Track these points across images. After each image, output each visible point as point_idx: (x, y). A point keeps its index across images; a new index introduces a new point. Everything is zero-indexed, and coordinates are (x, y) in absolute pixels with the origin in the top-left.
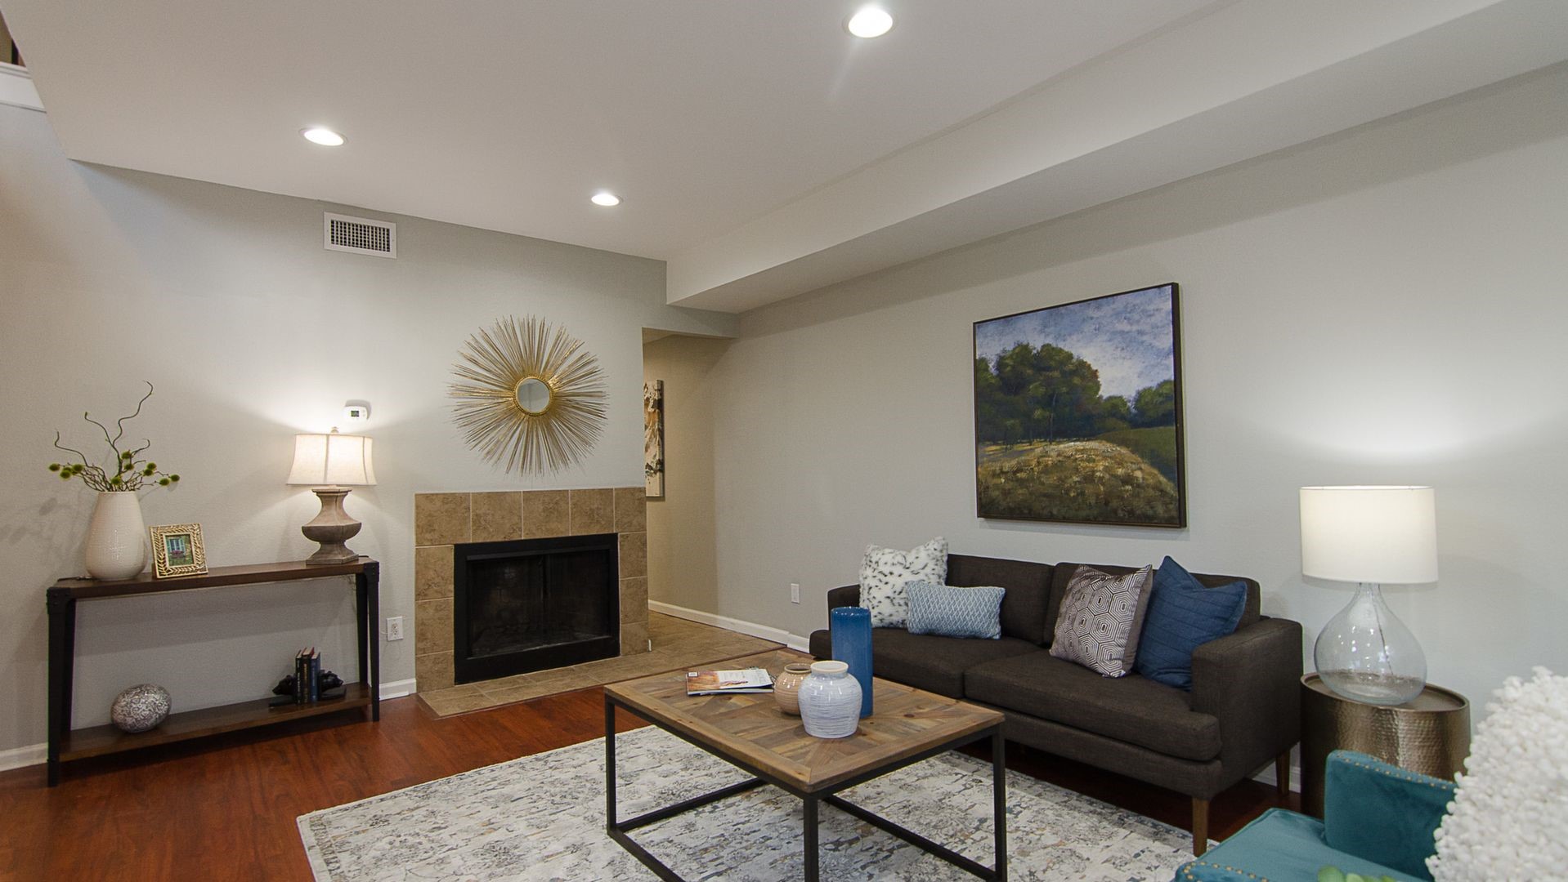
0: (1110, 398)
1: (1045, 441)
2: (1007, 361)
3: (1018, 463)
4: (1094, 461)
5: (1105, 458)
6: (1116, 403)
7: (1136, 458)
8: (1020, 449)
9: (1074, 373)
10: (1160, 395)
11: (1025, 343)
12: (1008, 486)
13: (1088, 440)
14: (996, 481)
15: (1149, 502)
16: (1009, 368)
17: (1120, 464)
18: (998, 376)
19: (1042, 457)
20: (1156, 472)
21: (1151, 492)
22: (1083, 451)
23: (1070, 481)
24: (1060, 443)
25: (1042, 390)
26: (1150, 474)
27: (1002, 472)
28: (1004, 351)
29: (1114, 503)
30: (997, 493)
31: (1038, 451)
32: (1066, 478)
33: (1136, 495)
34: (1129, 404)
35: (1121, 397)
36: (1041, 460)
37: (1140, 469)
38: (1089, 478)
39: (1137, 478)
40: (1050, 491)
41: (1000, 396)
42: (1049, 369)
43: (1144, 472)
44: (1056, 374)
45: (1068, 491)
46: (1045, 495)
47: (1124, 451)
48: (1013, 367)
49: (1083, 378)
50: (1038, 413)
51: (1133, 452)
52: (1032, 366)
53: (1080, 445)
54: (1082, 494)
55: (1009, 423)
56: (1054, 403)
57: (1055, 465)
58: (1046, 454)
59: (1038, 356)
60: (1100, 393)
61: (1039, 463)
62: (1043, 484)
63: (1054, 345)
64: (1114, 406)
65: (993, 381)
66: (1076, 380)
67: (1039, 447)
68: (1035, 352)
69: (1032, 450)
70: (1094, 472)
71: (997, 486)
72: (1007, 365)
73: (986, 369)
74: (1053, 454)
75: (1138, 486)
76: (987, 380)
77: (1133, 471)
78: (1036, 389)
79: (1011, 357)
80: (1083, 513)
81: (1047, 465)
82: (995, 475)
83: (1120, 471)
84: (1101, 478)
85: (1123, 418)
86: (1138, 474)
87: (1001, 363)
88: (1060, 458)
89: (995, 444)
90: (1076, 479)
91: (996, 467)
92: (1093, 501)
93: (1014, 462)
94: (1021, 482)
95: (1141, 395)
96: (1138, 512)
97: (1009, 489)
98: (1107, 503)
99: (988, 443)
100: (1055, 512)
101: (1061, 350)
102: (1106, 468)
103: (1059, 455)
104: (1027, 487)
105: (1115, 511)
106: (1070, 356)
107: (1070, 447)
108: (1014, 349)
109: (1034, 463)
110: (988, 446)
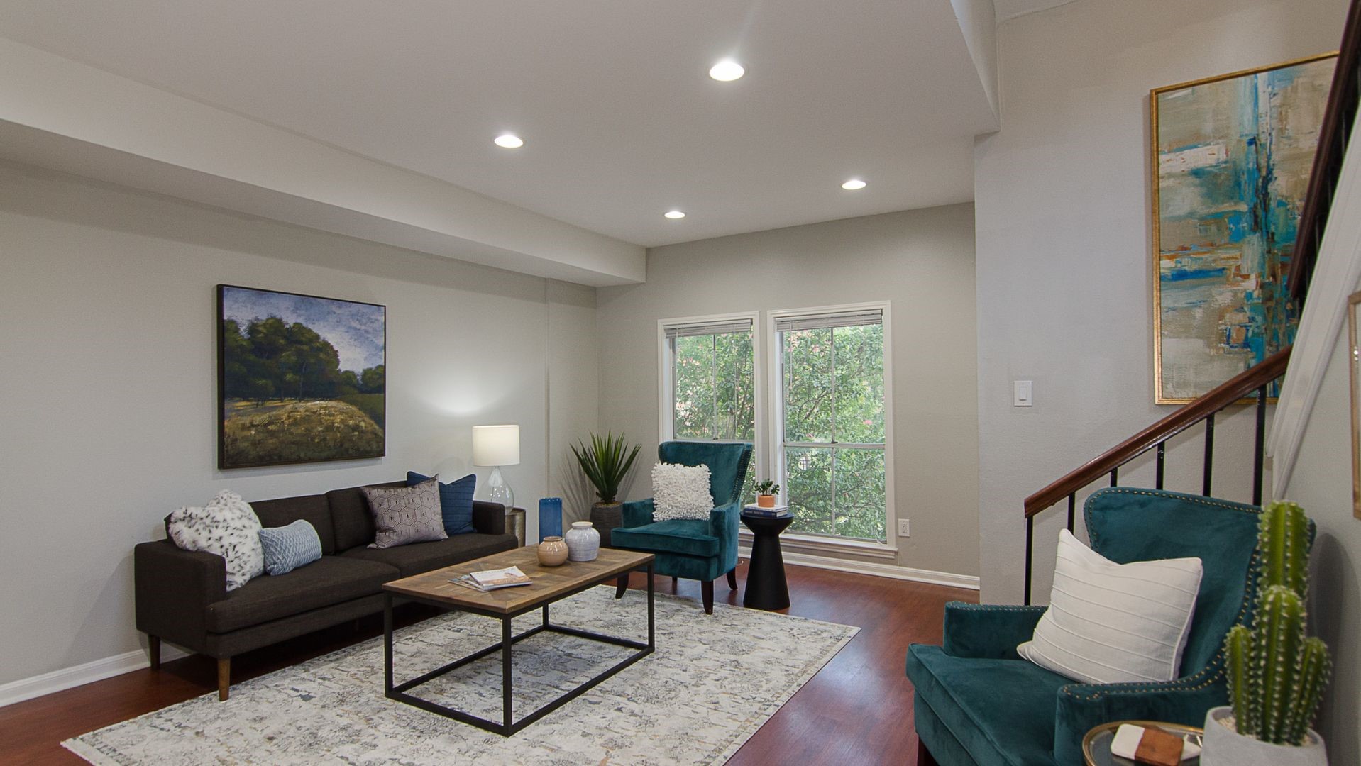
0: (346, 372)
1: (295, 399)
2: (261, 329)
3: (270, 417)
4: (333, 415)
5: (342, 413)
6: (349, 375)
7: (361, 413)
8: (271, 405)
9: (319, 350)
10: (377, 373)
11: (279, 317)
12: (258, 437)
13: (330, 400)
14: (246, 433)
15: (368, 443)
16: (260, 335)
17: (351, 417)
18: (249, 339)
19: (292, 412)
20: (372, 422)
21: (370, 436)
22: (325, 408)
23: (315, 430)
24: (308, 401)
25: (294, 358)
26: (369, 424)
27: (252, 425)
28: (257, 319)
29: (347, 445)
30: (246, 444)
31: (289, 407)
32: (312, 428)
33: (360, 438)
34: (358, 377)
35: (353, 372)
36: (291, 414)
37: (364, 421)
38: (330, 428)
39: (362, 427)
40: (298, 439)
41: (252, 357)
42: (301, 343)
43: (365, 423)
44: (305, 347)
45: (313, 439)
46: (294, 443)
47: (354, 408)
48: (266, 335)
49: (327, 354)
50: (289, 377)
51: (359, 409)
52: (284, 337)
53: (323, 403)
54: (324, 439)
55: (261, 382)
56: (303, 370)
57: (303, 418)
58: (295, 410)
59: (290, 331)
60: (339, 367)
61: (289, 417)
62: (292, 434)
63: (305, 325)
64: (349, 378)
65: (244, 343)
66: (322, 356)
67: (290, 404)
68: (287, 326)
69: (283, 406)
70: (333, 423)
71: (246, 438)
72: (260, 332)
73: (237, 330)
74: (302, 410)
75: (362, 432)
76: (237, 341)
77: (359, 422)
78: (288, 356)
79: (264, 325)
80: (325, 454)
81: (296, 419)
82: (244, 428)
83: (351, 422)
84: (338, 428)
85: (354, 386)
86: (362, 424)
87: (253, 329)
88: (308, 413)
89: (245, 399)
90: (320, 429)
91: (247, 421)
92: (331, 444)
93: (265, 416)
94: (272, 434)
95: (366, 372)
96: (362, 449)
97: (259, 441)
98: (341, 445)
99: (237, 399)
100: (302, 455)
101: (310, 330)
102: (342, 421)
103: (306, 411)
104: (277, 437)
105: (347, 450)
106: (318, 337)
107: (315, 405)
108: (267, 320)
109: (284, 417)
110: (237, 401)
